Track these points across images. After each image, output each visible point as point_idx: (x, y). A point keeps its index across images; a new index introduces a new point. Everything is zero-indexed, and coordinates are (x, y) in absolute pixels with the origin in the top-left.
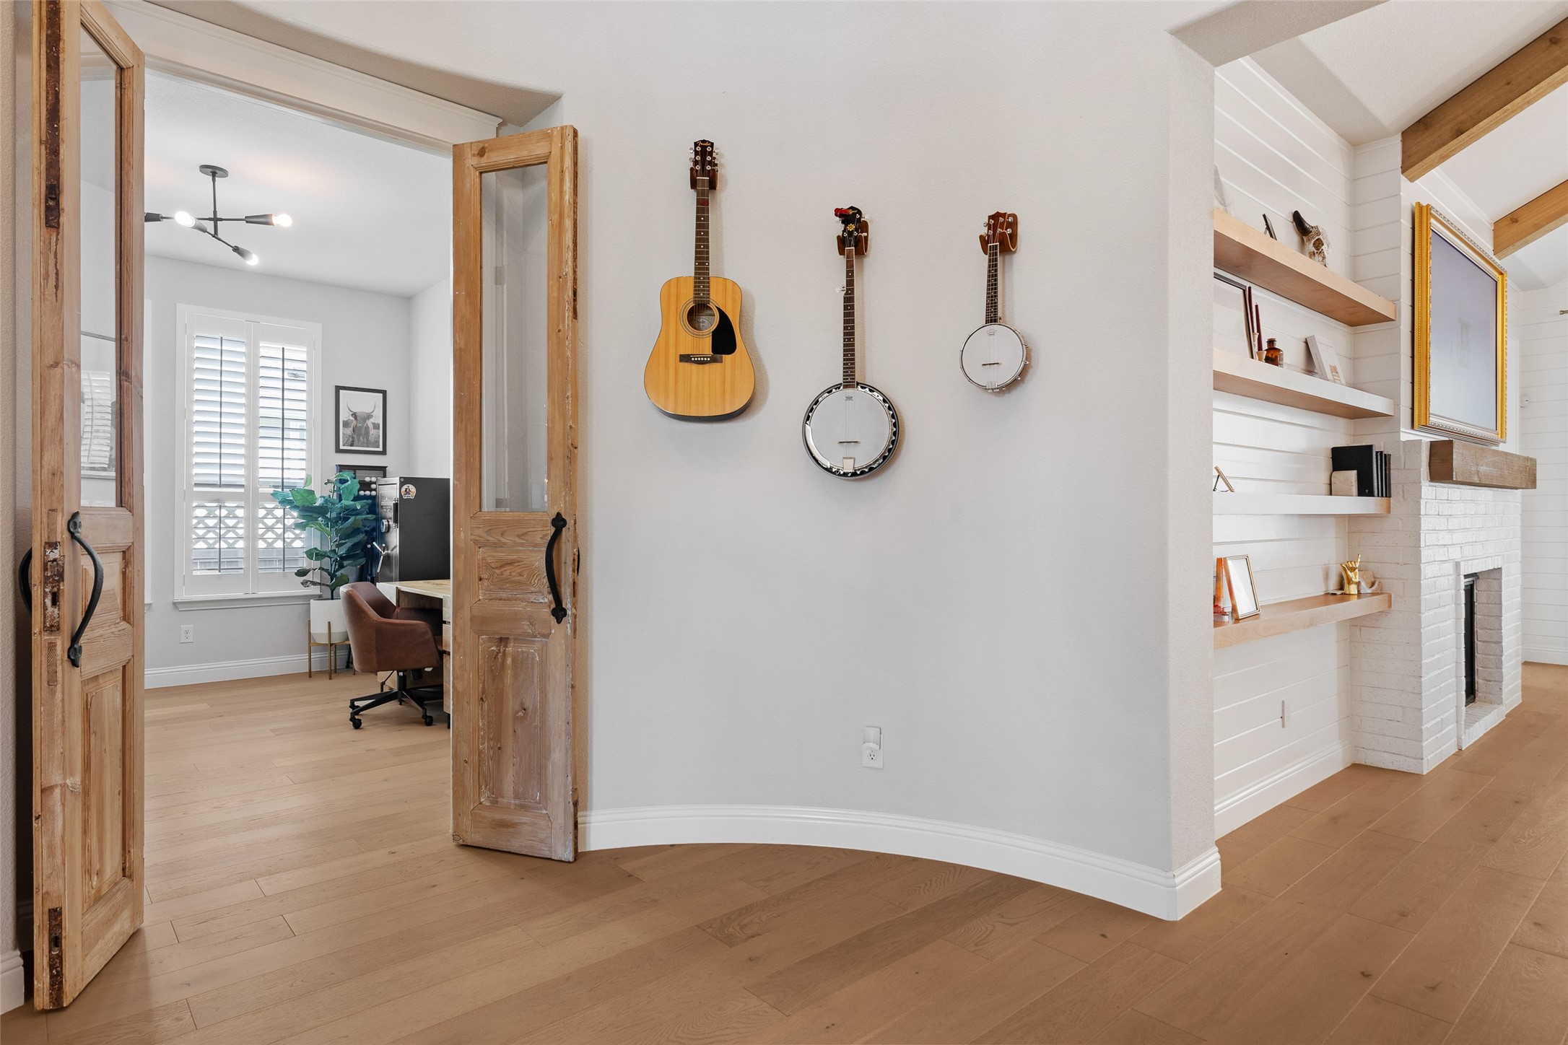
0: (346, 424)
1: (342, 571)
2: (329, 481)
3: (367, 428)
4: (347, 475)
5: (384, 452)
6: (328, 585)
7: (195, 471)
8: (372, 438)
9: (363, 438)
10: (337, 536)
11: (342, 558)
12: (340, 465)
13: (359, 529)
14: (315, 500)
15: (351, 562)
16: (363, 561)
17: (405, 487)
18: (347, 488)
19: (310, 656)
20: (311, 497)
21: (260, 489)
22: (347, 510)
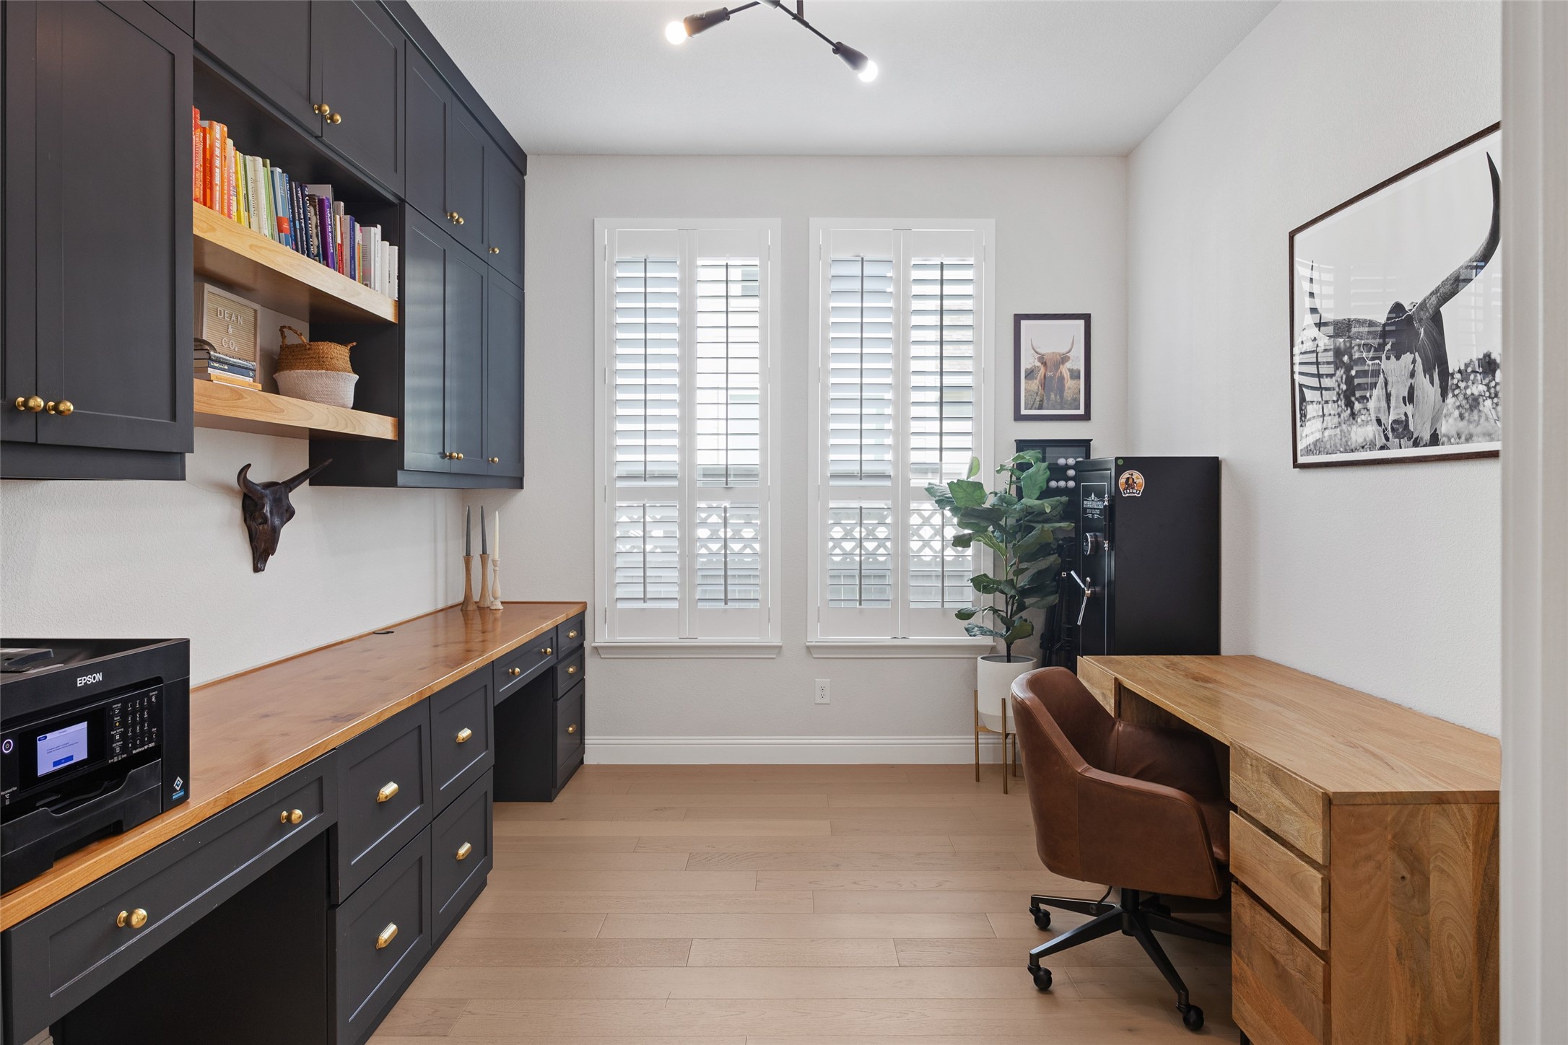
0: (1030, 374)
1: (1024, 614)
2: (1002, 468)
3: (1062, 378)
4: (1029, 456)
5: (1086, 417)
6: (1002, 636)
7: (832, 457)
8: (1068, 395)
9: (1056, 396)
10: (1015, 556)
11: (1024, 593)
12: (1020, 441)
13: (1048, 544)
14: (983, 497)
15: (1037, 599)
16: (1053, 599)
17: (1126, 475)
18: (1030, 477)
19: (977, 739)
20: (978, 492)
21: (912, 481)
22: (1030, 514)
